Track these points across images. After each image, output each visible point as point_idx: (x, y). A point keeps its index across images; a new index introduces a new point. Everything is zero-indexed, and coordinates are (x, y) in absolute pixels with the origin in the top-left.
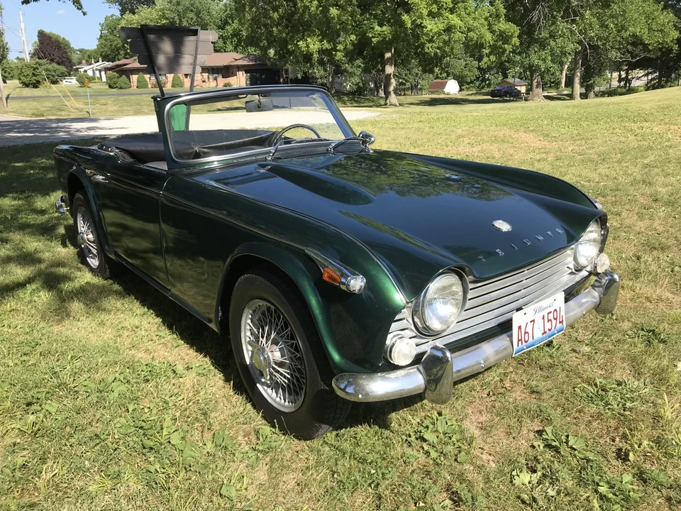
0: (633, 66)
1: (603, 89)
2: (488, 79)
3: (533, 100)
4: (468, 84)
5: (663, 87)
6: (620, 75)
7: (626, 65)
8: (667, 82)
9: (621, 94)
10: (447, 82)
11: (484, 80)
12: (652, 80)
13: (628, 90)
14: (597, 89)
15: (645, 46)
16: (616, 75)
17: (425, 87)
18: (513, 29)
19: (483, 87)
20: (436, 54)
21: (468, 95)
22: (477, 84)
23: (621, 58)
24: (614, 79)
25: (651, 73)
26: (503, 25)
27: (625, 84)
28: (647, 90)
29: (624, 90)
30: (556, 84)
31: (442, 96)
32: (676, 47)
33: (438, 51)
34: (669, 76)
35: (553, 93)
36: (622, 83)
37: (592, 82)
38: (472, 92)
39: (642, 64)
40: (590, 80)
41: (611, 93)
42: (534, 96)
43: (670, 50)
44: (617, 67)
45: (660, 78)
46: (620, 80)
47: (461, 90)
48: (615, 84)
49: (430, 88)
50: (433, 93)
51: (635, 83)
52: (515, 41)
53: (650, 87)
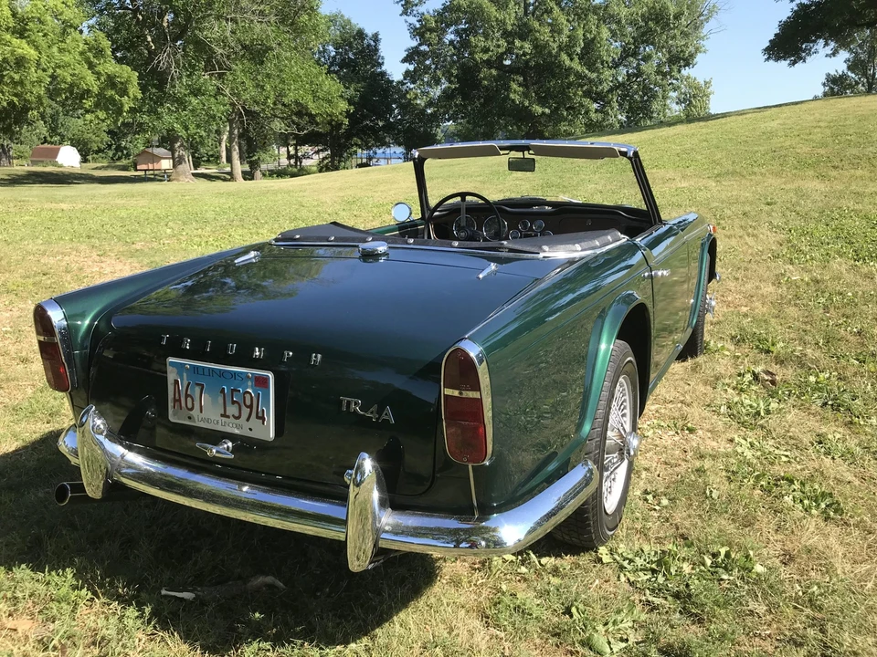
0: (301, 141)
1: (271, 167)
2: (125, 148)
3: (178, 180)
4: (97, 152)
5: (337, 168)
6: (288, 152)
7: (294, 139)
8: (340, 162)
9: (293, 175)
10: (59, 149)
11: (119, 148)
12: (324, 159)
13: (299, 170)
14: (263, 166)
15: (312, 117)
16: (283, 150)
17: (26, 154)
18: (128, 74)
19: (120, 159)
20: (11, 104)
21: (96, 168)
22: (111, 153)
23: (286, 130)
24: (281, 156)
25: (322, 150)
26: (110, 67)
27: (296, 163)
28: (320, 171)
29: (295, 170)
30: (215, 158)
31: (49, 169)
32: (346, 121)
33: (15, 99)
34: (341, 156)
35: (212, 170)
36: (292, 161)
37: (256, 158)
38: (100, 165)
39: (312, 139)
40: (254, 155)
41: (280, 173)
42: (179, 175)
43: (340, 125)
44: (284, 140)
45: (332, 156)
46: (289, 157)
47: (85, 160)
48: (284, 161)
49: (32, 156)
50: (34, 163)
51: (306, 163)
52: (134, 90)
53: (323, 168)
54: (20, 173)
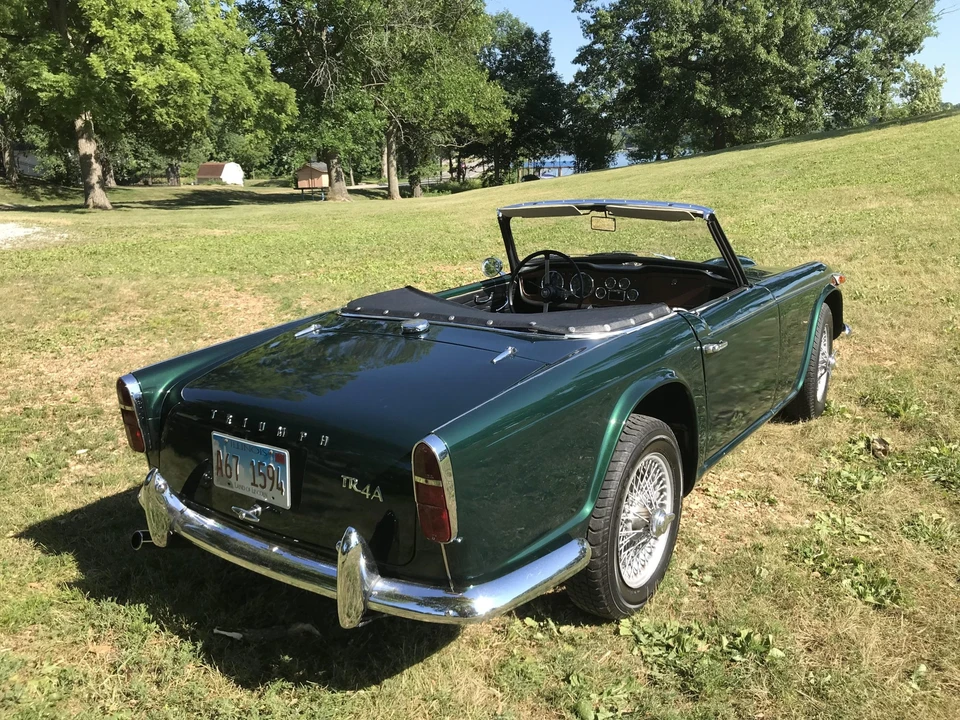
0: (465, 153)
1: (432, 180)
2: (287, 163)
3: (334, 199)
4: (260, 168)
5: (501, 183)
6: (451, 164)
7: (456, 151)
8: (505, 174)
9: (455, 191)
10: (222, 167)
11: (281, 163)
12: (488, 171)
13: (462, 185)
14: (424, 181)
15: (473, 128)
16: (446, 162)
17: (194, 172)
18: (286, 91)
19: (281, 174)
20: (176, 125)
21: (256, 186)
22: (272, 168)
23: (446, 143)
24: (444, 170)
25: (486, 162)
26: (269, 85)
27: (458, 176)
28: (483, 186)
29: (457, 184)
30: (377, 172)
31: (214, 187)
32: (510, 133)
33: (180, 121)
34: (507, 168)
36: (455, 174)
37: (417, 172)
38: (263, 181)
39: (475, 150)
40: (414, 170)
41: (441, 188)
42: (335, 194)
43: (503, 135)
44: (447, 154)
45: (496, 169)
46: (451, 171)
47: (248, 176)
48: (446, 175)
49: (199, 174)
50: (200, 181)
51: (469, 176)
52: (292, 107)
53: (486, 182)
54: (186, 192)
